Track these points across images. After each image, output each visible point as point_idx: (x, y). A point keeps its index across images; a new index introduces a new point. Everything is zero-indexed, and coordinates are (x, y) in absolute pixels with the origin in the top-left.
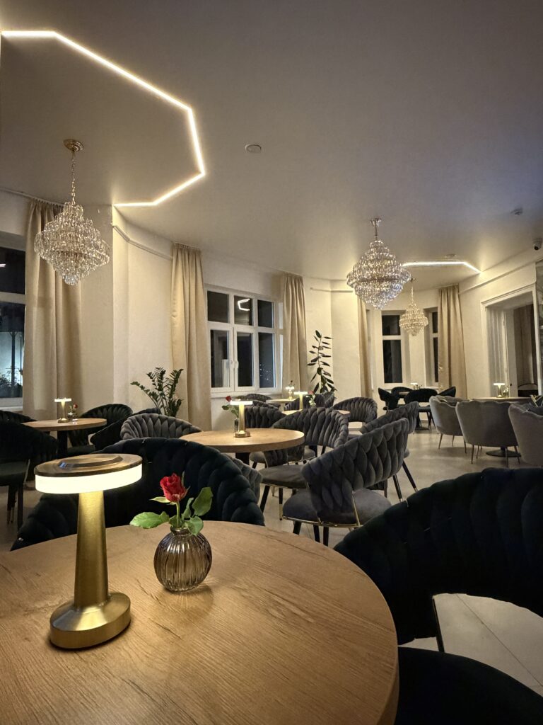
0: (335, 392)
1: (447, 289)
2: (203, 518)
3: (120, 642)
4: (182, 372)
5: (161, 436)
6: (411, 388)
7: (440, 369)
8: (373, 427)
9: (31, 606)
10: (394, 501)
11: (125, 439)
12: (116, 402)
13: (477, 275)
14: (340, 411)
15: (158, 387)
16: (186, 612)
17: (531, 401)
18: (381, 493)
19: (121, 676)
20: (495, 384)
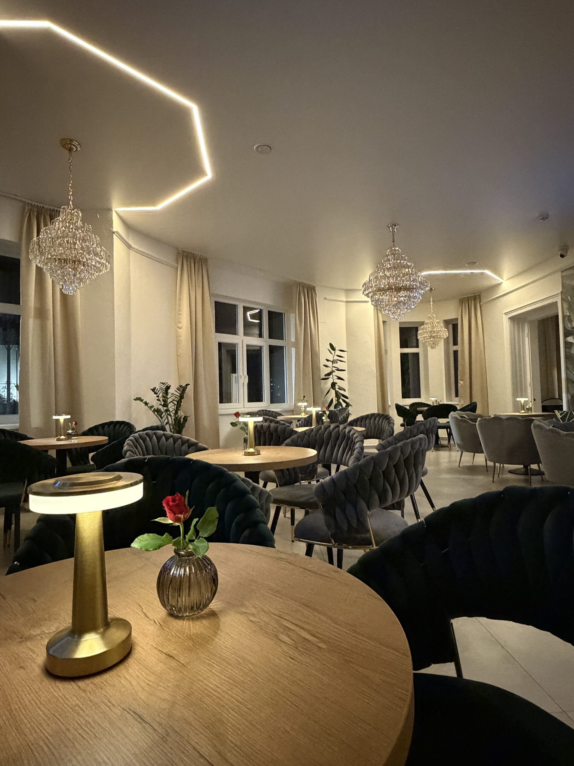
0: (350, 408)
1: (468, 298)
2: (210, 539)
3: (121, 670)
4: (188, 386)
5: (166, 454)
6: (430, 403)
7: (461, 383)
8: (390, 444)
9: (27, 633)
10: (411, 521)
11: (128, 458)
12: (118, 418)
13: (499, 285)
14: (355, 428)
15: (163, 403)
16: (190, 638)
17: (556, 416)
18: (398, 513)
19: (122, 705)
20: (518, 399)
